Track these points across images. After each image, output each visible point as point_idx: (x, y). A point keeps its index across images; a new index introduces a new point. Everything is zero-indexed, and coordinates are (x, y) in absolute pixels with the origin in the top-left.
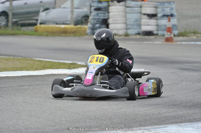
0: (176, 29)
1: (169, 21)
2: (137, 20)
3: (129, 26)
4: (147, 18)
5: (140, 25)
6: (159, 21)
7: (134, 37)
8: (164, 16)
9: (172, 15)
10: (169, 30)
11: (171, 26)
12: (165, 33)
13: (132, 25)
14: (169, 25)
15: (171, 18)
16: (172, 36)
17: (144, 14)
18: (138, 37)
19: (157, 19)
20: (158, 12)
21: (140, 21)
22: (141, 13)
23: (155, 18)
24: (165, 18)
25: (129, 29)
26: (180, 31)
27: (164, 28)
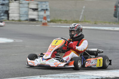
0: (49, 18)
1: (45, 13)
2: (26, 12)
3: (21, 15)
4: (32, 10)
5: (28, 15)
6: (39, 13)
7: (24, 22)
8: (42, 10)
9: (47, 10)
10: (45, 18)
11: (46, 16)
12: (43, 20)
13: (23, 15)
14: (45, 15)
15: (46, 11)
16: (47, 22)
17: (31, 9)
18: (26, 22)
19: (38, 12)
20: (39, 7)
21: (28, 12)
22: (28, 7)
23: (37, 11)
24: (43, 11)
25: (21, 17)
26: (51, 19)
27: (42, 17)
